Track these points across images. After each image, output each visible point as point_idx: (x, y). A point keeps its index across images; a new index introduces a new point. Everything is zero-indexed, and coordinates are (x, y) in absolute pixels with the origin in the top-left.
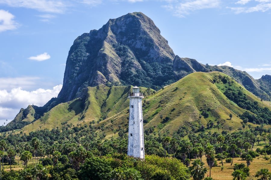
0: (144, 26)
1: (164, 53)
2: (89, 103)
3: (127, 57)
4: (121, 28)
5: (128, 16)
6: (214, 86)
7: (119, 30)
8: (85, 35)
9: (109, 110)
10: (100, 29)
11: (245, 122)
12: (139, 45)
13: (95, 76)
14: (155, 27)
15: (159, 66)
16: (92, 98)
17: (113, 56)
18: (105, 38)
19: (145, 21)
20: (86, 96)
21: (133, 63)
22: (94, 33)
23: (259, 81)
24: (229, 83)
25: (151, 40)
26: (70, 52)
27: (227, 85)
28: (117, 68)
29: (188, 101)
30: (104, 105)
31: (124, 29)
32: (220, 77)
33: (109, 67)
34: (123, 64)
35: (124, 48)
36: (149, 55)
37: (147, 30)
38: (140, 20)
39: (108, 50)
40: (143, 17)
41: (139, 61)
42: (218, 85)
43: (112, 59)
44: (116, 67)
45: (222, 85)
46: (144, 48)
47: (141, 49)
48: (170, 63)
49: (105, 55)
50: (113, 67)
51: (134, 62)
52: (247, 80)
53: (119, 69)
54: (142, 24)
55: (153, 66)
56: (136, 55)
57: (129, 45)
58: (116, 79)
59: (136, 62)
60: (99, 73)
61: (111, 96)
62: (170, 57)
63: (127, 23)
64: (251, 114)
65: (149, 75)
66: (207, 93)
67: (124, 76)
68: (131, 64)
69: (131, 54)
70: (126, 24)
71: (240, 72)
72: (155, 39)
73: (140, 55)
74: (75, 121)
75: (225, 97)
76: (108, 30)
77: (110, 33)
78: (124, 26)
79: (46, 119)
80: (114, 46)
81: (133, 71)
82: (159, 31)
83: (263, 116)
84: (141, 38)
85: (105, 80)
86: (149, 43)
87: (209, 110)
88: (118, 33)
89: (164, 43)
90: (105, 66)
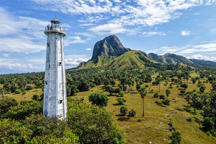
0: (115, 39)
1: (121, 47)
2: (98, 61)
5: (111, 36)
6: (136, 55)
7: (108, 40)
8: (99, 42)
9: (104, 63)
10: (103, 40)
11: (146, 66)
12: (114, 44)
13: (101, 53)
15: (119, 50)
16: (99, 59)
17: (106, 48)
18: (104, 43)
20: (98, 59)
22: (101, 41)
23: (148, 55)
24: (140, 54)
25: (117, 43)
26: (94, 47)
27: (140, 55)
28: (107, 51)
29: (127, 60)
30: (103, 61)
31: (109, 40)
32: (137, 53)
33: (105, 51)
34: (109, 50)
35: (109, 45)
36: (116, 47)
37: (116, 40)
39: (105, 46)
40: (115, 36)
41: (114, 49)
42: (137, 55)
43: (106, 49)
45: (138, 55)
46: (115, 45)
47: (114, 46)
48: (122, 50)
49: (104, 47)
50: (106, 51)
52: (145, 54)
53: (108, 51)
54: (115, 38)
55: (118, 50)
56: (113, 47)
57: (111, 45)
58: (107, 54)
59: (113, 49)
60: (102, 52)
61: (105, 59)
62: (122, 48)
63: (110, 38)
64: (148, 64)
65: (116, 53)
66: (133, 57)
67: (110, 53)
68: (111, 50)
69: (111, 47)
71: (143, 52)
72: (118, 43)
73: (114, 47)
74: (94, 66)
75: (139, 59)
76: (105, 40)
77: (105, 41)
79: (86, 65)
80: (106, 45)
81: (112, 52)
82: (119, 40)
83: (151, 65)
84: (114, 42)
85: (104, 54)
86: (117, 44)
87: (134, 63)
89: (121, 44)
90: (104, 51)
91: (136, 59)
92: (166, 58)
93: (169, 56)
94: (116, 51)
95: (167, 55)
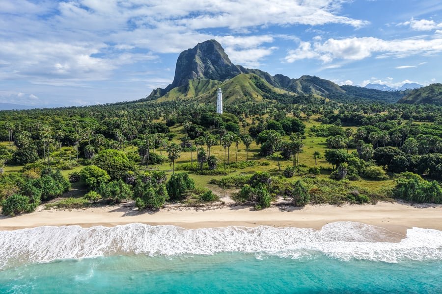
0: (216, 48)
1: (226, 62)
2: (189, 88)
3: (208, 63)
5: (208, 41)
6: (250, 81)
7: (203, 49)
8: (185, 51)
9: (199, 91)
10: (194, 48)
11: (264, 99)
12: (213, 57)
13: (191, 73)
14: (222, 48)
15: (223, 69)
16: (191, 85)
17: (200, 63)
18: (196, 53)
19: (216, 45)
20: (188, 84)
22: (190, 50)
23: (274, 77)
25: (220, 55)
26: (178, 61)
27: (257, 80)
29: (238, 88)
30: (196, 89)
31: (206, 48)
32: (253, 76)
33: (198, 69)
34: (205, 68)
35: (206, 59)
36: (218, 63)
37: (218, 50)
38: (214, 44)
39: (198, 60)
40: (215, 42)
41: (214, 66)
42: (252, 80)
43: (200, 65)
45: (254, 80)
46: (216, 59)
47: (214, 60)
48: (229, 68)
49: (196, 62)
50: (200, 69)
52: (267, 77)
53: (203, 70)
54: (215, 46)
55: (220, 69)
56: (212, 63)
58: (202, 75)
59: (212, 67)
60: (194, 72)
61: (200, 84)
62: (229, 64)
64: (267, 95)
65: (218, 74)
66: (247, 84)
67: (206, 74)
68: (209, 68)
69: (209, 62)
70: (206, 46)
71: (264, 72)
72: (222, 55)
73: (214, 63)
74: (182, 97)
75: (255, 86)
76: (197, 49)
77: (198, 51)
79: (168, 95)
80: (200, 58)
81: (210, 71)
82: (223, 50)
83: (273, 96)
84: (214, 54)
85: (197, 76)
86: (219, 57)
88: (202, 51)
89: (226, 56)
90: (196, 69)
91: (250, 87)
92: (302, 85)
93: (308, 80)
94: (219, 69)
95: (305, 78)
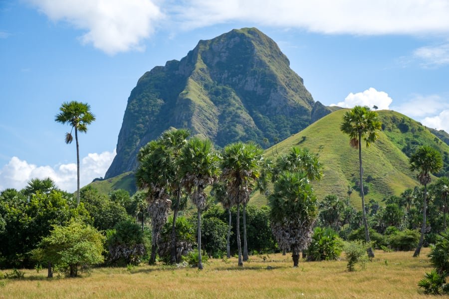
0: (261, 52)
1: (296, 99)
3: (229, 105)
4: (220, 56)
5: (233, 34)
7: (217, 60)
8: (157, 69)
10: (184, 59)
12: (251, 85)
14: (281, 53)
15: (286, 122)
17: (203, 104)
18: (190, 73)
19: (261, 43)
21: (239, 117)
22: (172, 64)
25: (273, 77)
26: (130, 100)
27: (409, 135)
28: (211, 124)
31: (224, 57)
33: (196, 123)
34: (221, 118)
35: (224, 90)
36: (269, 102)
37: (266, 59)
38: (253, 42)
39: (195, 93)
40: (258, 37)
41: (251, 114)
42: (390, 134)
43: (201, 109)
44: (209, 122)
45: (399, 135)
46: (260, 90)
47: (254, 92)
48: (305, 117)
49: (189, 101)
50: (203, 123)
51: (241, 115)
53: (214, 126)
54: (257, 47)
55: (275, 122)
56: (245, 102)
57: (233, 85)
59: (245, 115)
62: (307, 106)
63: (231, 46)
67: (223, 139)
68: (236, 118)
69: (236, 101)
70: (228, 48)
72: (280, 75)
73: (252, 102)
76: (196, 58)
77: (200, 65)
78: (225, 52)
80: (206, 87)
81: (239, 130)
82: (287, 61)
84: (255, 73)
86: (269, 82)
88: (213, 65)
89: (297, 83)
90: (189, 121)
91: (382, 157)
94: (268, 122)
